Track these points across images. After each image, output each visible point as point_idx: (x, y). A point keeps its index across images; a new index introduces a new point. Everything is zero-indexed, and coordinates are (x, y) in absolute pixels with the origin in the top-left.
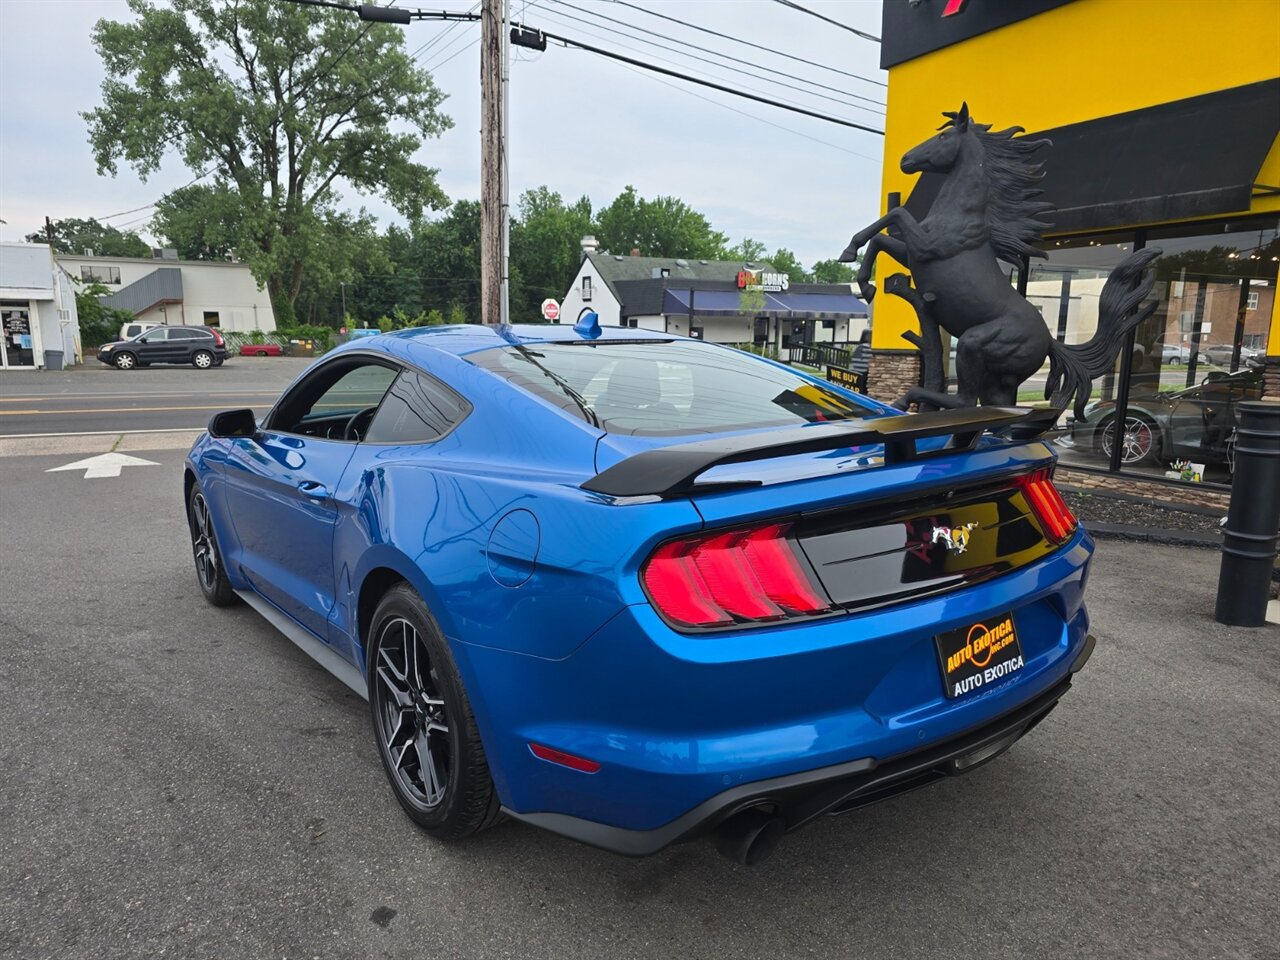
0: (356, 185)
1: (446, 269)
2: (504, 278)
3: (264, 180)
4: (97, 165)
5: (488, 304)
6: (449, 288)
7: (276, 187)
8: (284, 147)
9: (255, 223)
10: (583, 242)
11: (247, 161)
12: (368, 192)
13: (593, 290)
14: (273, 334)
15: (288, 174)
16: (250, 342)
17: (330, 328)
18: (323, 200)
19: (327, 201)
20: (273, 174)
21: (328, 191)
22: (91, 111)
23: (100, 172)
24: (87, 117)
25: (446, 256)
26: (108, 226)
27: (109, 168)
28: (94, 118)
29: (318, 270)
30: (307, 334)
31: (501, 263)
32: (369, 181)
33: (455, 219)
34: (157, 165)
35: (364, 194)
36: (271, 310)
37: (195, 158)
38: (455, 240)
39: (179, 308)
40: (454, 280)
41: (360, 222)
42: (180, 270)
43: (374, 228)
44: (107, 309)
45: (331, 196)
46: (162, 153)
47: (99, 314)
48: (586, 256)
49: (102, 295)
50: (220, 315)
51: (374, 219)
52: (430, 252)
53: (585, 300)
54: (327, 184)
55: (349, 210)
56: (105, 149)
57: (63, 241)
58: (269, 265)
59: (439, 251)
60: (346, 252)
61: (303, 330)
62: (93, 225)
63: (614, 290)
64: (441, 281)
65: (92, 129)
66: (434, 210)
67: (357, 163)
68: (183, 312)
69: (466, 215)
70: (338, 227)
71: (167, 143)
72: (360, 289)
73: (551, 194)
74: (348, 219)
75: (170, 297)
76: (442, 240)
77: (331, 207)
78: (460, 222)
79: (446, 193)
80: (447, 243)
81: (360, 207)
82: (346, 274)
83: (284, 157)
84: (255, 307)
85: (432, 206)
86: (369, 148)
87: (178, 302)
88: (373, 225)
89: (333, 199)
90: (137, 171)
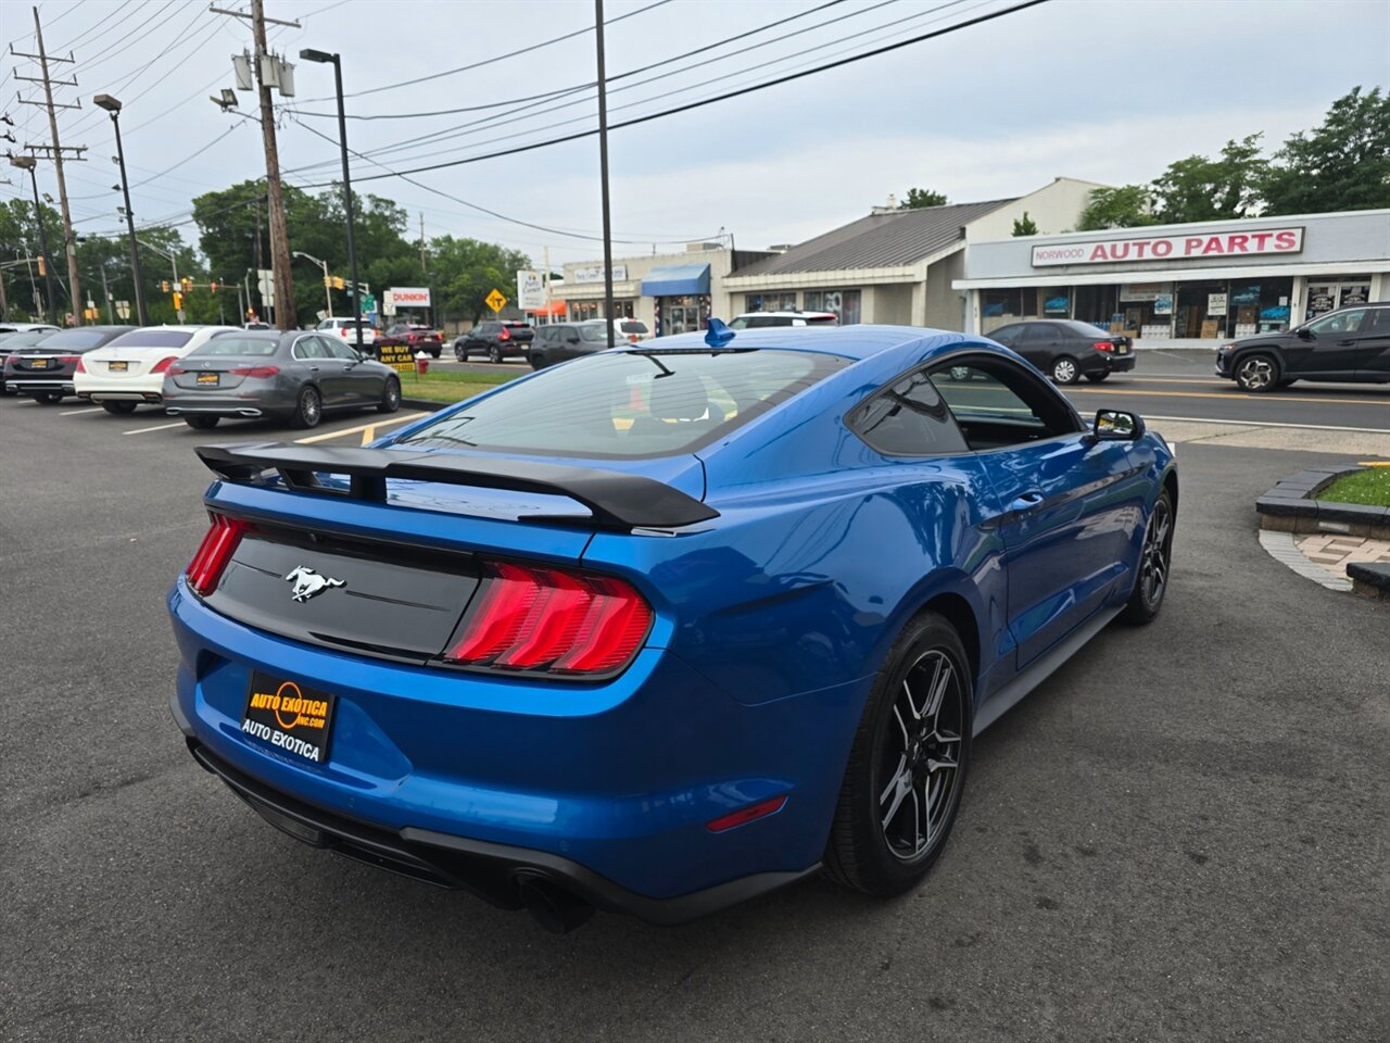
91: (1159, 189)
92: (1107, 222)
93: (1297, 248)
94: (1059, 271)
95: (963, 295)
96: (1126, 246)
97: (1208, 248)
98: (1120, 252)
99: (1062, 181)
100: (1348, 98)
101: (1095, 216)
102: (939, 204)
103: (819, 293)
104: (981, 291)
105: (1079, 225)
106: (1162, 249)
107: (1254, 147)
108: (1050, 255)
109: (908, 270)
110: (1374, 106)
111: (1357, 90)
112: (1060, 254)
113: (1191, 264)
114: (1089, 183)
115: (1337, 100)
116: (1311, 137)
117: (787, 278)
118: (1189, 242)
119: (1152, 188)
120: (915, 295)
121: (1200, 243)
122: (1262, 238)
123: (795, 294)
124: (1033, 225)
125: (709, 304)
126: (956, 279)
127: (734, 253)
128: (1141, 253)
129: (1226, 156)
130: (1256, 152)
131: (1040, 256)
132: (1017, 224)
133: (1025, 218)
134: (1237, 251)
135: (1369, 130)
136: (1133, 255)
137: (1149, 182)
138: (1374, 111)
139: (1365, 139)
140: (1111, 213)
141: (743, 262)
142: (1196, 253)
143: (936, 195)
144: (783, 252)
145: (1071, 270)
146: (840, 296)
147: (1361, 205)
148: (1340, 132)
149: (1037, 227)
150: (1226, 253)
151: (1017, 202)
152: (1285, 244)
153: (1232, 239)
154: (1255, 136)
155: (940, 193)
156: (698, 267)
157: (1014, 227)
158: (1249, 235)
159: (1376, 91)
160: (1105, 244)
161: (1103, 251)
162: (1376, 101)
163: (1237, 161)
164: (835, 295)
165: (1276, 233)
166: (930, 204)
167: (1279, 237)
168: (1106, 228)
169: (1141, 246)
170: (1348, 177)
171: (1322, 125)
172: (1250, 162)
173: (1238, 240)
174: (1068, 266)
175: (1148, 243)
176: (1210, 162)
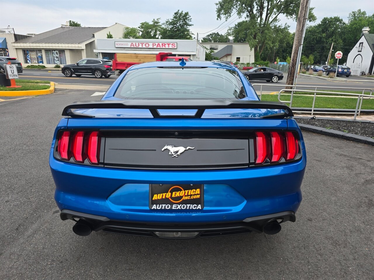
0: (287, 16)
1: (315, 42)
2: (301, 45)
3: (258, 17)
4: (217, 17)
5: (294, 54)
6: (314, 48)
7: (261, 19)
8: (266, 6)
9: (253, 31)
10: (363, 29)
11: (255, 12)
12: (290, 18)
13: (363, 47)
14: (253, 64)
15: (266, 15)
16: (246, 66)
17: (269, 62)
18: (274, 22)
19: (275, 22)
20: (261, 15)
21: (276, 19)
22: (218, 2)
23: (217, 19)
24: (217, 4)
25: (315, 37)
26: (221, 34)
27: (220, 18)
28: (218, 4)
29: (268, 44)
30: (262, 64)
31: (301, 39)
32: (291, 14)
33: (322, 24)
34: (230, 16)
35: (289, 19)
36: (254, 56)
37: (239, 13)
38: (320, 32)
39: (231, 56)
40: (317, 45)
41: (284, 28)
42: (232, 45)
43: (288, 30)
44: (213, 57)
45: (277, 20)
46: (232, 12)
47: (211, 58)
48: (363, 35)
49: (212, 53)
50: (240, 58)
51: (289, 27)
52: (310, 36)
53: (359, 51)
54: (276, 17)
55: (282, 24)
56: (219, 13)
57: (211, 39)
58: (254, 43)
59: (313, 36)
60: (278, 38)
61: (261, 62)
62: (218, 34)
63: (372, 47)
64: (312, 46)
65: (217, 7)
66: (310, 22)
67: (288, 8)
68: (231, 58)
69: (326, 23)
70: (277, 30)
71: (234, 9)
72: (285, 49)
73: (362, 12)
74: (281, 27)
75: (229, 53)
76: (315, 32)
77: (276, 24)
78: (323, 25)
79: (315, 16)
80: (317, 33)
81: (285, 23)
82: (277, 45)
83: (265, 10)
84: (250, 56)
85: (309, 20)
86: (292, 3)
87: (230, 55)
88: (288, 28)
89: (277, 21)
90: (225, 18)
91: (140, 29)
92: (130, 37)
93: (176, 48)
94: (122, 49)
95: (97, 54)
96: (139, 44)
97: (157, 46)
98: (137, 45)
99: (117, 24)
100: (177, 12)
101: (127, 35)
102: (79, 26)
103: (50, 51)
104: (102, 53)
105: (123, 36)
106: (147, 45)
107: (159, 21)
108: (120, 44)
109: (80, 45)
110: (182, 15)
111: (179, 10)
112: (122, 44)
113: (154, 50)
114: (124, 25)
115: (175, 12)
116: (171, 21)
117: (38, 45)
118: (153, 44)
119: (138, 29)
120: (83, 53)
121: (156, 45)
122: (169, 44)
123: (41, 50)
124: (112, 35)
125: (8, 52)
126: (94, 49)
127: (15, 35)
128: (142, 46)
129: (153, 23)
130: (159, 23)
131: (117, 44)
132: (108, 35)
133: (110, 33)
134: (164, 47)
135: (181, 21)
136: (140, 46)
137: (137, 27)
138: (182, 16)
139: (181, 23)
140: (131, 34)
141: (18, 38)
142: (155, 47)
143: (78, 23)
144: (33, 36)
145: (126, 49)
146: (58, 52)
147: (182, 38)
148: (176, 20)
149: (113, 36)
150: (161, 47)
151: (106, 29)
152: (173, 46)
153: (162, 44)
154: (159, 19)
155: (79, 23)
156: (1, 39)
157: (107, 36)
158: (166, 43)
159: (182, 12)
160: (133, 43)
161: (133, 44)
162: (182, 14)
163: (155, 24)
164: (56, 51)
165: (171, 43)
166: (76, 26)
167: (172, 45)
168: (129, 38)
169: (142, 44)
170: (178, 31)
171: (173, 18)
172: (158, 25)
173: (164, 45)
174: (125, 48)
175: (144, 43)
176: (150, 24)
